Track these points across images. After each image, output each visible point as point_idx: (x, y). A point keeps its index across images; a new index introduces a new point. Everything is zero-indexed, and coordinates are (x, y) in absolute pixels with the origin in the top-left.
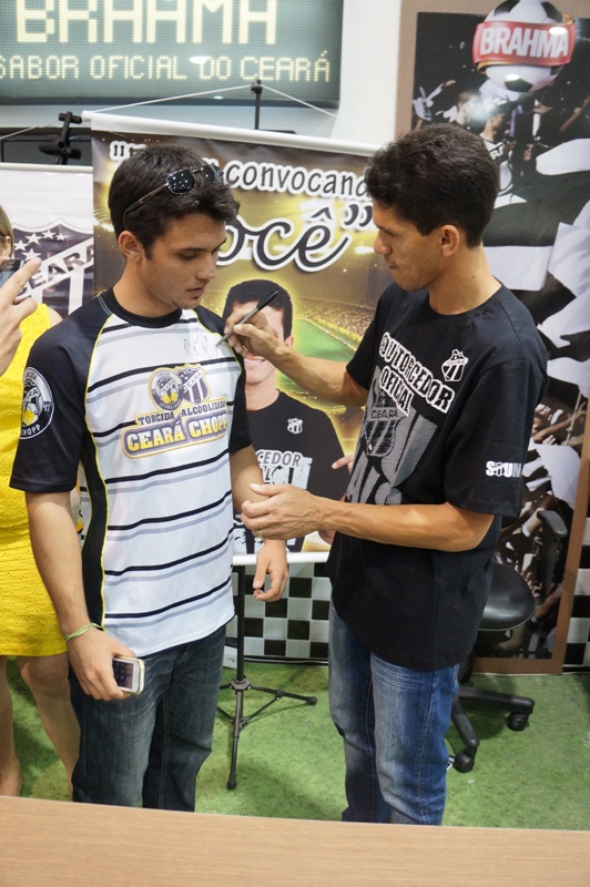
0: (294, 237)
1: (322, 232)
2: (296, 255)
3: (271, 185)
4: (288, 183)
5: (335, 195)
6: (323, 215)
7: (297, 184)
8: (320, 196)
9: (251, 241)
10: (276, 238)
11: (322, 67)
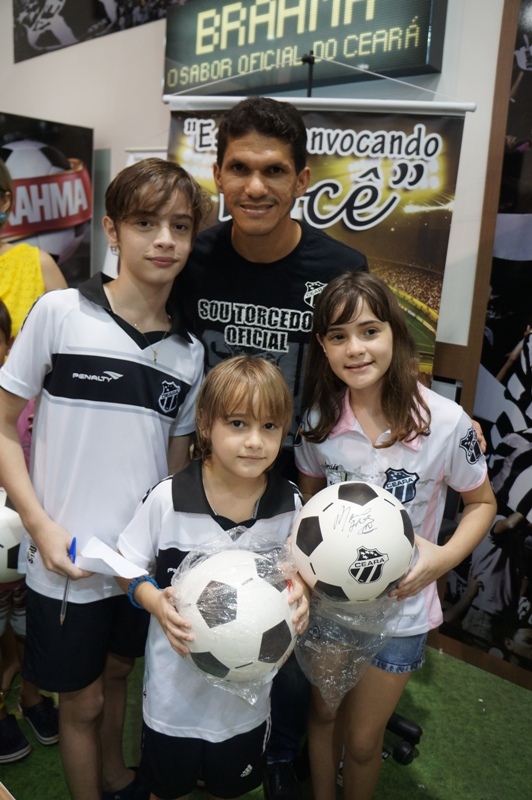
0: (341, 197)
1: (369, 192)
2: (344, 215)
3: (320, 148)
4: (337, 146)
5: (383, 155)
6: (371, 175)
7: (346, 146)
8: (368, 157)
9: (302, 202)
10: (325, 198)
11: (412, 33)
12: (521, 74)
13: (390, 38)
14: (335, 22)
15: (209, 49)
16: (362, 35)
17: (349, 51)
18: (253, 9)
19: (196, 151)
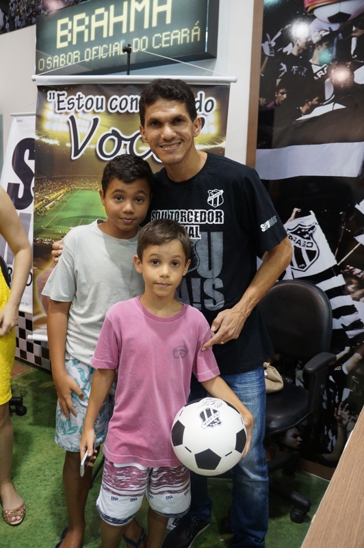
9: (125, 145)
10: (140, 142)
11: (196, 32)
12: (267, 58)
13: (182, 35)
14: (146, 26)
15: (65, 44)
16: (164, 34)
17: (156, 44)
18: (93, 17)
19: (56, 113)
